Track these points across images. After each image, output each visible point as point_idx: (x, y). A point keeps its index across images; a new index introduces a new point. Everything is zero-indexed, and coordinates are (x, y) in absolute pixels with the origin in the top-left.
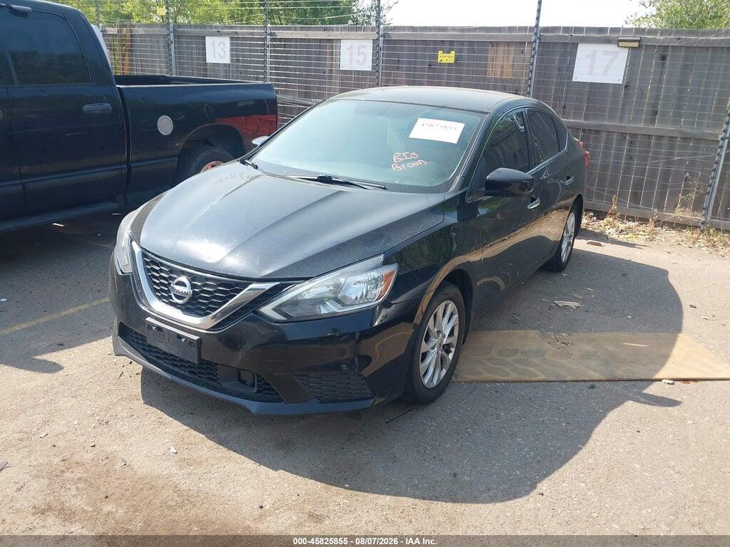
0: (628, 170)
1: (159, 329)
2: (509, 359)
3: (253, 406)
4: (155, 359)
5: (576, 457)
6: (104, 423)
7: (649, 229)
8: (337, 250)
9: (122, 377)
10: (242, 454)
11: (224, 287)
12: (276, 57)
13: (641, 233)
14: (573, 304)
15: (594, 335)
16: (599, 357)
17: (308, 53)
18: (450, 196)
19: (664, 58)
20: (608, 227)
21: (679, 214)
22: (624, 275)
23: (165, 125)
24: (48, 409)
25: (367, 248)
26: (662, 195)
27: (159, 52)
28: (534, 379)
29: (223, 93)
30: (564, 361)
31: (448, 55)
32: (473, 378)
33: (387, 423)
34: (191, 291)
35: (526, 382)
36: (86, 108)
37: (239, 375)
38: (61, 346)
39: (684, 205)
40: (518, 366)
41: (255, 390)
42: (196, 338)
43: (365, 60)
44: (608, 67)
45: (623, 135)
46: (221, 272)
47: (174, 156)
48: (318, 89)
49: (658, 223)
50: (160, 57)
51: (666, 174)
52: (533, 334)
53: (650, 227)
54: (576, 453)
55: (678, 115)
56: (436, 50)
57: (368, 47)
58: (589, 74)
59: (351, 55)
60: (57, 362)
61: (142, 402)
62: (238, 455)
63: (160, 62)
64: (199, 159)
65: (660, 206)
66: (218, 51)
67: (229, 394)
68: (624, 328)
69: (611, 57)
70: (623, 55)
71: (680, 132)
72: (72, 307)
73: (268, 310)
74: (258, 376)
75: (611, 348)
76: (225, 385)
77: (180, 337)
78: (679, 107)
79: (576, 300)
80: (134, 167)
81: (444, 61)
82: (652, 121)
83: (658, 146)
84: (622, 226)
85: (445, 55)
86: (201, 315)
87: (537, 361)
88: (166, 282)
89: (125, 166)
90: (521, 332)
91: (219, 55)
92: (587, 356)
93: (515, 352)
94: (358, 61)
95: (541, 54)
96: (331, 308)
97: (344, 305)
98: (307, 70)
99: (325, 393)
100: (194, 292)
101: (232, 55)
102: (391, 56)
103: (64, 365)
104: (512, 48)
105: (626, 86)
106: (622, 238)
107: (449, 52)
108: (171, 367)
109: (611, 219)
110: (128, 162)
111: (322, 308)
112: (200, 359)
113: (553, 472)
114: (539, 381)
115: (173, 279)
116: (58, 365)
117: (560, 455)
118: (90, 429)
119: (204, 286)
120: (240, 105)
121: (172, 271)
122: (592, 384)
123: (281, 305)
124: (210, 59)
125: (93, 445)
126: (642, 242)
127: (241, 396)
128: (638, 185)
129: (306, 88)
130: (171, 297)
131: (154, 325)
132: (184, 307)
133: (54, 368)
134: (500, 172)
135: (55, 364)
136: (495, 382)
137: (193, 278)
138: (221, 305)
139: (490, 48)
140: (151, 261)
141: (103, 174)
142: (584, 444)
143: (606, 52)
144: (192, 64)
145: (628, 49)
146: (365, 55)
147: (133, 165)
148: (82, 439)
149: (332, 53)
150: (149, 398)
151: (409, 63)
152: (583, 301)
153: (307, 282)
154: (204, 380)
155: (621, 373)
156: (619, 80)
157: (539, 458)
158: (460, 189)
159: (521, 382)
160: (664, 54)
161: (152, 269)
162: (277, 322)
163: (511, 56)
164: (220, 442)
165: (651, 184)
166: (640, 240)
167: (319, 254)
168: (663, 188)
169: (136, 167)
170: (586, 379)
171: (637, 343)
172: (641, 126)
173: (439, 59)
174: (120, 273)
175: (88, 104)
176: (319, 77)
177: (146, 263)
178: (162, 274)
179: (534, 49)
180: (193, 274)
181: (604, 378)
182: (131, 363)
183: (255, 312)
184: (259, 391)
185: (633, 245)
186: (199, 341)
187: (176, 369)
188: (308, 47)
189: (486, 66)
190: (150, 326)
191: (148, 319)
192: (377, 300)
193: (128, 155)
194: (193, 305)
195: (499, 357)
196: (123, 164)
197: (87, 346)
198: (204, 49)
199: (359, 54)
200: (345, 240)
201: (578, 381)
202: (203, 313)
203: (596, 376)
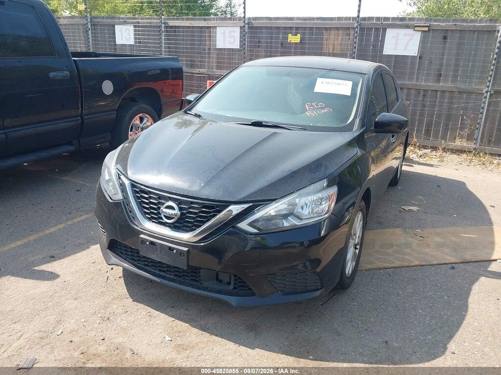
0: (422, 115)
1: (152, 243)
2: (390, 251)
3: (233, 300)
4: (143, 266)
5: (465, 322)
6: (105, 319)
7: (438, 154)
8: (292, 177)
9: (109, 281)
10: (222, 338)
11: (207, 209)
12: (168, 39)
13: (434, 157)
14: (414, 208)
15: (439, 230)
16: (448, 246)
17: (192, 36)
18: (356, 134)
19: (445, 38)
20: (411, 153)
21: (459, 143)
22: (438, 186)
23: (108, 87)
24: (57, 311)
25: (313, 174)
26: (446, 130)
27: (80, 36)
28: (412, 265)
29: (147, 63)
30: (427, 250)
31: (295, 37)
32: (370, 266)
33: (322, 305)
34: (179, 213)
35: (407, 267)
36: (52, 74)
37: (217, 276)
38: (53, 258)
39: (462, 137)
40: (397, 255)
41: (231, 287)
42: (186, 249)
43: (234, 41)
44: (407, 45)
45: (418, 91)
46: (204, 197)
47: (113, 110)
48: (201, 61)
49: (445, 150)
50: (80, 40)
51: (449, 117)
52: (398, 231)
53: (440, 153)
54: (463, 319)
55: (455, 76)
56: (286, 34)
57: (237, 32)
58: (394, 49)
59: (224, 37)
60: (53, 271)
61: (131, 300)
62: (220, 339)
63: (80, 43)
64: (131, 112)
65: (444, 138)
66: (125, 36)
67: (211, 291)
68: (455, 224)
69: (410, 37)
70: (417, 37)
71: (457, 88)
72: (53, 227)
73: (244, 225)
74: (235, 276)
75: (453, 239)
76: (205, 284)
77: (171, 249)
78: (456, 71)
79: (414, 205)
80: (86, 119)
81: (293, 41)
82: (438, 81)
83: (442, 97)
84: (420, 153)
85: (293, 37)
86: (187, 231)
87: (408, 251)
88: (156, 207)
89: (79, 118)
90: (391, 230)
91: (126, 38)
92: (440, 246)
93: (391, 245)
94: (229, 42)
95: (361, 35)
96: (292, 222)
97: (301, 219)
98: (192, 49)
99: (287, 287)
100: (181, 213)
101: (135, 39)
102: (254, 38)
103: (60, 273)
104: (341, 32)
105: (420, 57)
106: (421, 160)
107: (296, 35)
108: (158, 272)
109: (412, 148)
110: (81, 116)
111: (284, 221)
112: (188, 265)
113: (454, 334)
114: (415, 266)
115: (163, 204)
116: (55, 273)
117: (453, 321)
118: (96, 326)
119: (189, 208)
120: (149, 73)
121: (160, 197)
122: (452, 266)
123: (254, 221)
124: (119, 41)
125: (103, 338)
126: (435, 163)
127: (220, 292)
128: (429, 125)
129: (191, 61)
130: (161, 218)
131: (147, 240)
132: (172, 226)
133: (53, 276)
134: (385, 116)
135: (52, 273)
136: (386, 268)
137: (179, 202)
138: (204, 223)
139: (325, 32)
140: (139, 190)
141: (64, 124)
142: (466, 311)
143: (406, 34)
144: (105, 45)
145: (420, 32)
146: (235, 38)
147: (85, 117)
148: (92, 334)
149: (210, 37)
150: (136, 297)
151: (267, 43)
152: (419, 206)
153: (274, 202)
154: (187, 281)
155: (468, 256)
156: (415, 53)
157: (439, 324)
158: (361, 129)
159: (403, 267)
160: (445, 35)
161: (141, 196)
162: (251, 234)
163: (340, 38)
164: (203, 329)
165: (438, 124)
166: (434, 161)
167: (279, 180)
168: (447, 125)
169: (87, 118)
170: (447, 262)
171: (469, 234)
172: (431, 85)
173: (289, 40)
174: (111, 201)
175: (52, 72)
176: (201, 53)
177: (135, 192)
178: (151, 200)
179: (357, 33)
180: (179, 199)
181: (459, 261)
182: (112, 269)
183: (233, 227)
184: (235, 288)
185: (432, 166)
186: (188, 251)
187: (162, 273)
188: (192, 32)
189: (322, 44)
190: (143, 241)
191: (142, 236)
192: (325, 214)
193: (82, 110)
194: (181, 223)
195: (382, 250)
196: (78, 117)
197: (73, 257)
198: (114, 34)
199: (230, 37)
200: (295, 169)
201: (442, 264)
202: (189, 229)
203: (453, 260)
